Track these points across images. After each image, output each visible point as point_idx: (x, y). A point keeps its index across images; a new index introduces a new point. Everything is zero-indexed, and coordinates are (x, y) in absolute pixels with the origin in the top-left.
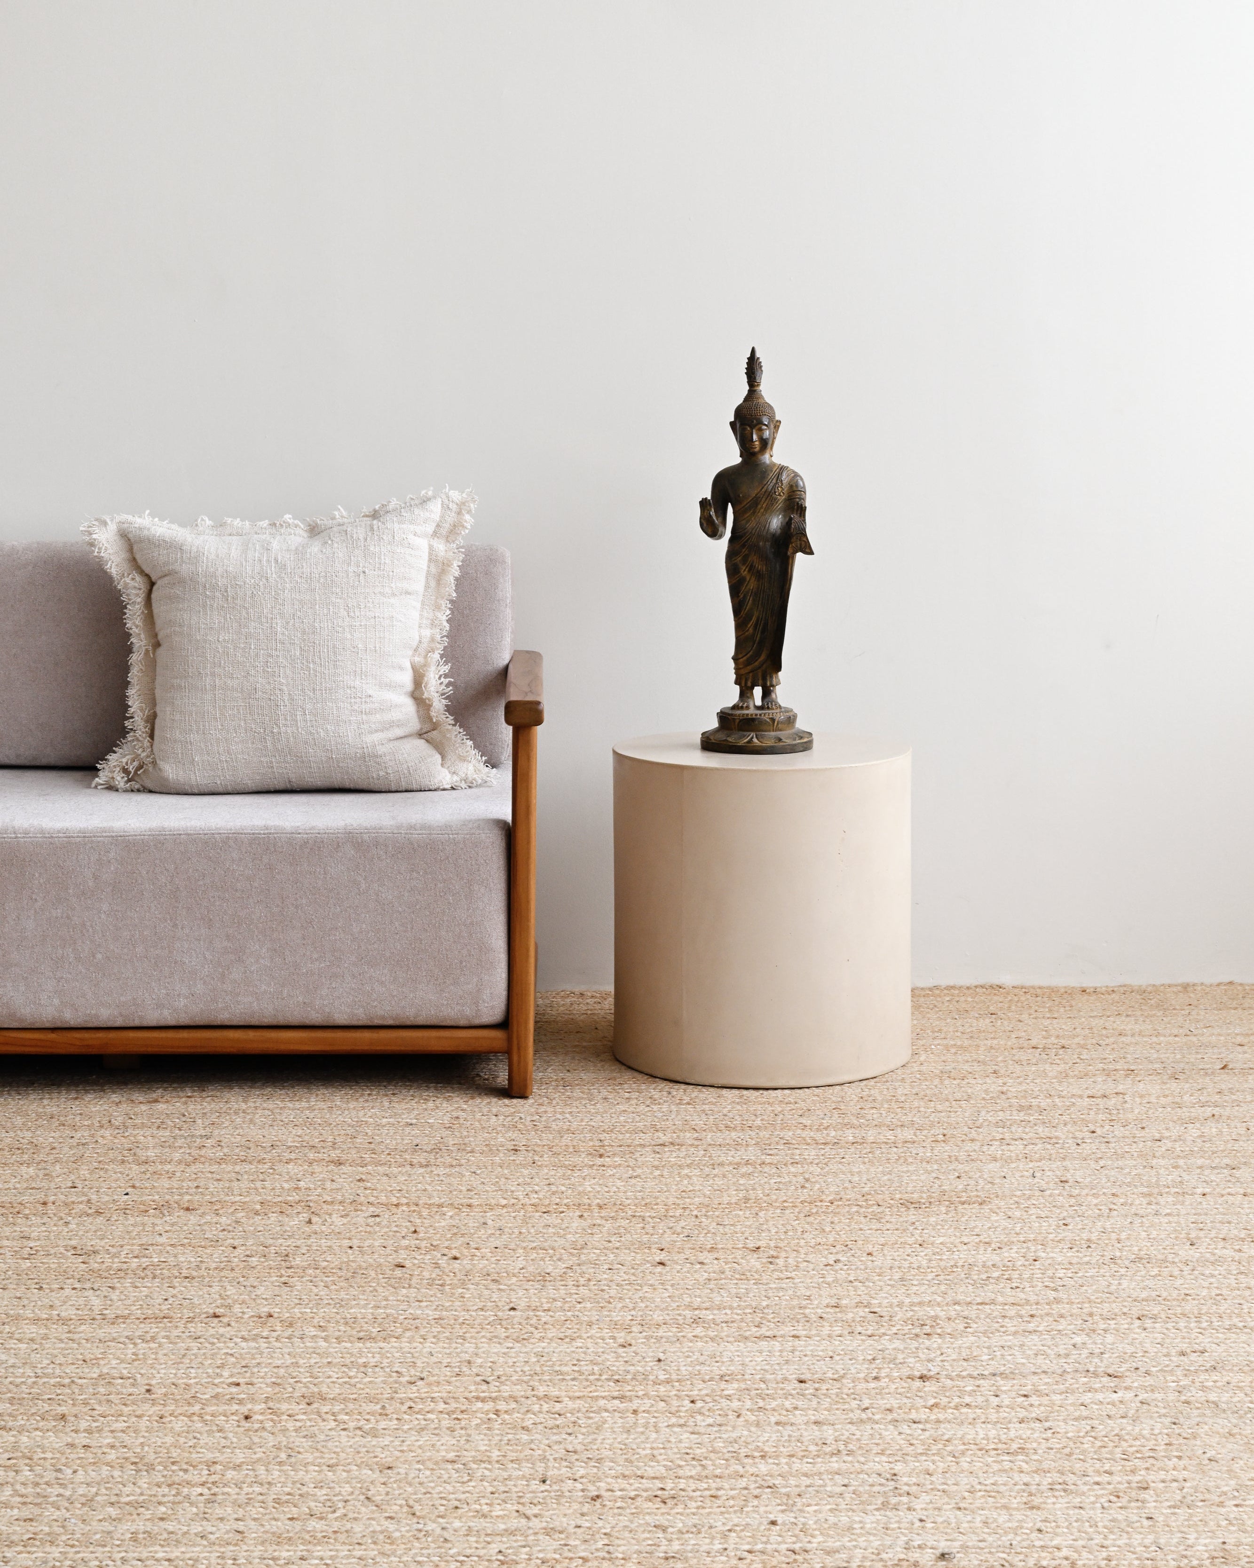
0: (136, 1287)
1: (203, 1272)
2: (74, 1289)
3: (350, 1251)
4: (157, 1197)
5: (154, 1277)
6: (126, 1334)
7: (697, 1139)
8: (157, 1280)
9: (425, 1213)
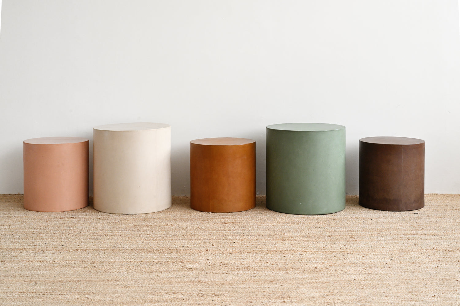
0: (244, 273)
1: (261, 269)
2: (227, 274)
3: (300, 264)
4: (238, 249)
5: (248, 271)
6: (247, 286)
7: (378, 233)
8: (249, 271)
9: (315, 254)
